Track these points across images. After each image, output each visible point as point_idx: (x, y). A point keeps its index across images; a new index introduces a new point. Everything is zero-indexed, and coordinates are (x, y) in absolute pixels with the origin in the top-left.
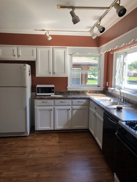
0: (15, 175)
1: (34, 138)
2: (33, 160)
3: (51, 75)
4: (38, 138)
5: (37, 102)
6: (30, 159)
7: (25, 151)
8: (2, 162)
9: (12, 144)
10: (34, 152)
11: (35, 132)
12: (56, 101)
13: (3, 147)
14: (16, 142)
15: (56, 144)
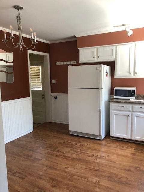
0: (77, 173)
1: (107, 143)
2: (99, 165)
3: (132, 76)
4: (111, 145)
5: (113, 105)
6: (96, 163)
7: (94, 154)
8: (71, 158)
9: (85, 144)
10: (102, 157)
11: (111, 138)
12: (135, 106)
13: (76, 145)
14: (89, 143)
15: (129, 155)
